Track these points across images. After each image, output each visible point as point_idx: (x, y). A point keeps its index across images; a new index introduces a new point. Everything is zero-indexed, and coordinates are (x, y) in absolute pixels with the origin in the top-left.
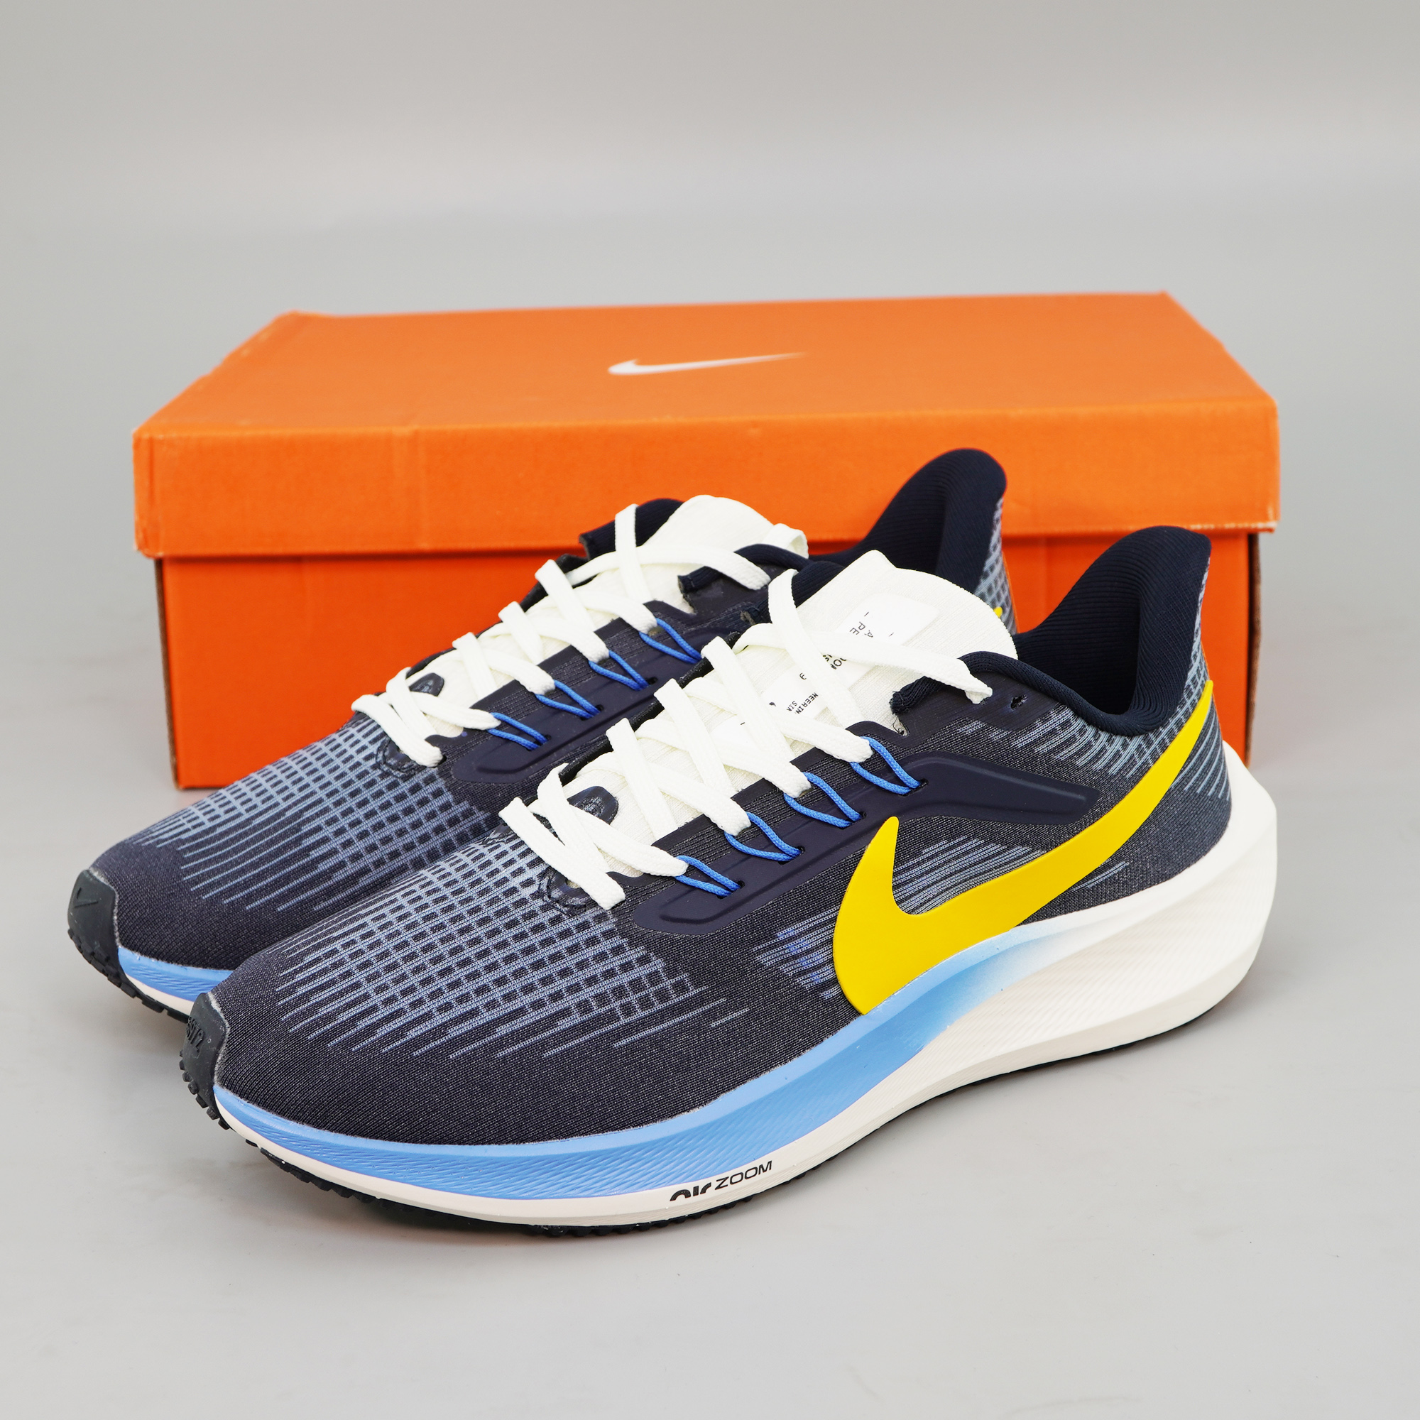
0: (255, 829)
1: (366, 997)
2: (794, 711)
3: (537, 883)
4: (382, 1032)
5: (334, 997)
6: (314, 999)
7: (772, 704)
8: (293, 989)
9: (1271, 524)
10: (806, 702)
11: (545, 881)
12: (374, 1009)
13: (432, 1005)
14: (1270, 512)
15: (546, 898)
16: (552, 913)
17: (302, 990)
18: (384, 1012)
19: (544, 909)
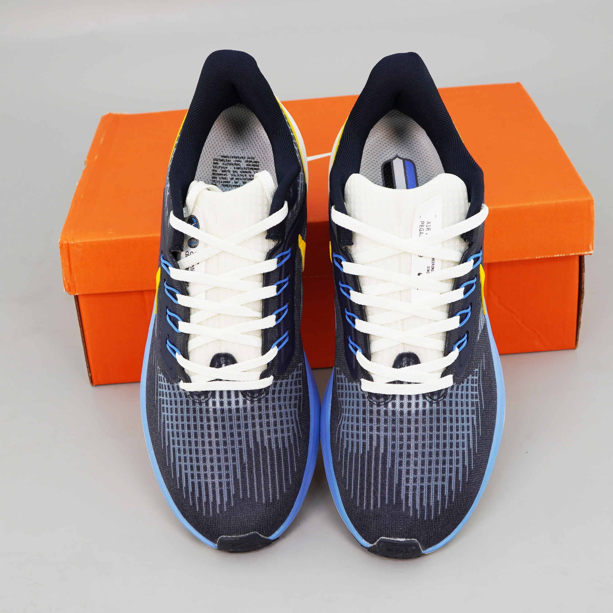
0: (250, 464)
1: (436, 486)
2: (430, 271)
3: (426, 401)
4: (453, 488)
5: (429, 497)
6: (425, 504)
7: (419, 274)
8: (415, 511)
9: (591, 252)
10: (433, 263)
11: (427, 398)
12: (443, 487)
13: (454, 465)
14: (591, 247)
15: (434, 402)
16: (441, 403)
17: (418, 506)
18: (446, 484)
19: (438, 404)
